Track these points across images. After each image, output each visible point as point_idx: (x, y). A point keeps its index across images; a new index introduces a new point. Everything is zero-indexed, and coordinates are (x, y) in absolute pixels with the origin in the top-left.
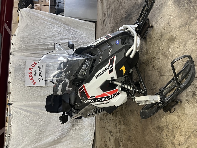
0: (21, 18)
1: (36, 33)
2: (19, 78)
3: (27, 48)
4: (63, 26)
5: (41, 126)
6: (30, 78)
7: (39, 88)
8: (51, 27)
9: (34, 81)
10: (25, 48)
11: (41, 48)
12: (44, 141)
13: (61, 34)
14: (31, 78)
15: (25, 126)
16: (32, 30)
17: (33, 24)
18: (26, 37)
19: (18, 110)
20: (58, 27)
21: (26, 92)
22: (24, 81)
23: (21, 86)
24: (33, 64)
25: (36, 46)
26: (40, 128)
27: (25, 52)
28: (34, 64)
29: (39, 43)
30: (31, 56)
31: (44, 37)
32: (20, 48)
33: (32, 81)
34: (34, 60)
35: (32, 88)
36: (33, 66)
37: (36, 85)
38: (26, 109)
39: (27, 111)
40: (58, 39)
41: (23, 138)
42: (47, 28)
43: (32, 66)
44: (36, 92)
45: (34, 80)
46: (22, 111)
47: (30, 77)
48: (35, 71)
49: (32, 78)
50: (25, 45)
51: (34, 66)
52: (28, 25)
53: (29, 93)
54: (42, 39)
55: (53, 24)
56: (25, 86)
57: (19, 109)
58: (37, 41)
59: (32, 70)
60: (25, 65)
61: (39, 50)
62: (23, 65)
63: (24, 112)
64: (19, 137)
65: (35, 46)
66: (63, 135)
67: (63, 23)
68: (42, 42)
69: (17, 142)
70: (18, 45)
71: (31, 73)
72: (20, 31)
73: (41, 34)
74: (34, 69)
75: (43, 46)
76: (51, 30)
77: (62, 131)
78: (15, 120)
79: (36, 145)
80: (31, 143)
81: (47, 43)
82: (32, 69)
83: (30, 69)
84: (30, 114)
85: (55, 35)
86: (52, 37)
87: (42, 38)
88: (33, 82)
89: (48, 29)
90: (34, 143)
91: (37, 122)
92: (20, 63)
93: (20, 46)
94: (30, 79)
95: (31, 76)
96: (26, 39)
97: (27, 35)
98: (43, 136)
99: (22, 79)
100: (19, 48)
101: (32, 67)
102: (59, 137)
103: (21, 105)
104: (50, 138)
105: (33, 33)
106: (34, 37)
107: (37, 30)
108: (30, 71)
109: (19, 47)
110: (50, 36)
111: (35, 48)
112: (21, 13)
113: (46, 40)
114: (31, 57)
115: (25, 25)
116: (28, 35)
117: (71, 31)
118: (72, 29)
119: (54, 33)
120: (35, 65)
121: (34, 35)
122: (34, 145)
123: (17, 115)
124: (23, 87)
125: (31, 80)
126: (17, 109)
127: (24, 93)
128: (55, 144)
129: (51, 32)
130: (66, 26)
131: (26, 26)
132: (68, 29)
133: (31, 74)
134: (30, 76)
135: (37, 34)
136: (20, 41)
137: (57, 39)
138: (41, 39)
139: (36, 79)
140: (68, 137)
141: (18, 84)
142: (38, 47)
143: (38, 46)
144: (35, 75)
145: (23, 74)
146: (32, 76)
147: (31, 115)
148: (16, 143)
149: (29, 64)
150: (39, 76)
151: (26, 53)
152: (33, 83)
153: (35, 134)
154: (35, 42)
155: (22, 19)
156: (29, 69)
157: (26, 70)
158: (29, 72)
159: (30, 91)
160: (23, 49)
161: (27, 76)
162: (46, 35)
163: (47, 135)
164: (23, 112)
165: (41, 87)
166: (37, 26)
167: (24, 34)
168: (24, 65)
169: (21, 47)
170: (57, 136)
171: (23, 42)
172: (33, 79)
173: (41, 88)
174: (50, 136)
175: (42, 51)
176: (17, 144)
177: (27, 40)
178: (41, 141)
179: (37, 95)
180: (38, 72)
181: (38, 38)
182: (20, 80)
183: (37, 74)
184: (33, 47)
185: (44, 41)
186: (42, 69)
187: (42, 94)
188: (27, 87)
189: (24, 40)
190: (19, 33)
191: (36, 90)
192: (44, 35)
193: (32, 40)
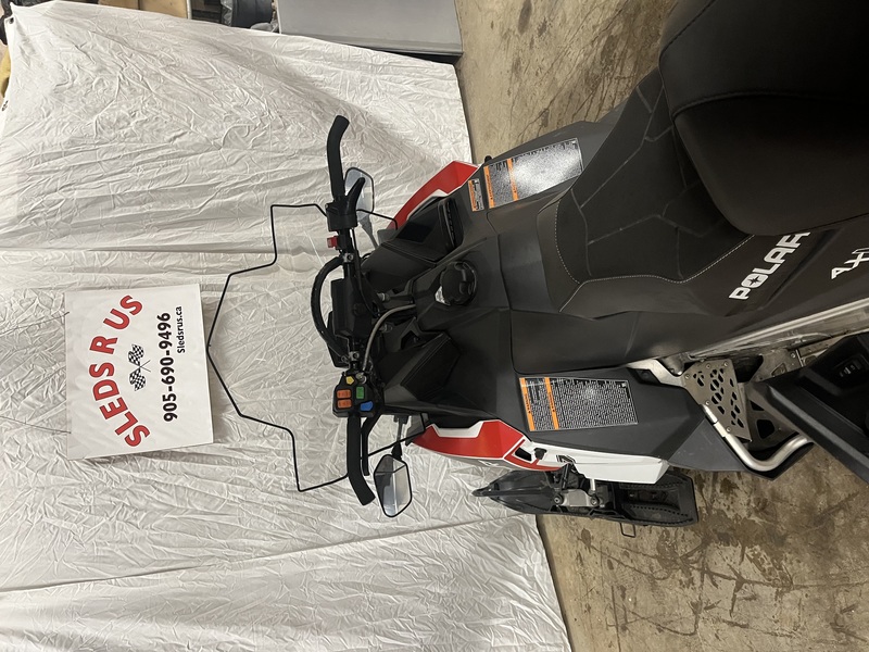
0: (23, 52)
1: (121, 125)
2: (24, 412)
3: (71, 218)
6: (105, 402)
7: (170, 464)
9: (132, 419)
10: (58, 219)
11: (158, 215)
13: (271, 127)
14: (111, 405)
16: (96, 112)
18: (59, 155)
21: (76, 507)
22: (60, 428)
23: (43, 470)
24: (114, 311)
25: (129, 204)
27: (56, 243)
28: (126, 312)
29: (145, 182)
30: (97, 263)
31: (175, 147)
32: (20, 217)
33: (121, 419)
34: (119, 288)
35: (118, 470)
36: (120, 321)
37: (146, 445)
38: (88, 631)
43: (107, 321)
44: (154, 494)
47: (98, 396)
48: (136, 354)
49: (120, 400)
50: (55, 197)
51: (126, 321)
52: (71, 87)
53: (104, 510)
54: (162, 158)
55: (219, 80)
56: (70, 463)
57: (40, 638)
58: (130, 175)
59: (111, 351)
60: (61, 320)
61: (149, 229)
62: (49, 325)
65: (122, 205)
68: (164, 177)
70: (9, 202)
71: (109, 367)
72: (17, 120)
73: (151, 130)
74: (125, 340)
75: (171, 201)
76: (209, 108)
81: (195, 178)
82: (114, 341)
83: (102, 345)
85: (240, 132)
86: (224, 145)
87: (160, 153)
88: (129, 432)
92: (26, 315)
93: (20, 204)
94: (103, 408)
95: (108, 388)
96: (62, 163)
97: (67, 139)
100: (13, 223)
101: (109, 332)
103: (50, 613)
105: (102, 127)
106: (110, 150)
107: (123, 112)
108: (100, 358)
109: (14, 213)
110: (208, 139)
111: (118, 213)
112: (19, 28)
113: (189, 162)
114: (101, 270)
115: (47, 89)
116: (72, 142)
119: (231, 125)
120: (130, 316)
121: (111, 140)
124: (53, 473)
125: (107, 415)
127: (67, 517)
129: (211, 118)
131: (56, 92)
133: (104, 377)
135: (126, 130)
136: (22, 174)
137: (251, 156)
138: (154, 160)
139: (145, 404)
141: (15, 454)
142: (138, 208)
143: (140, 204)
144: (137, 380)
145: (48, 384)
146: (115, 391)
149: (90, 313)
150: (166, 381)
151: (62, 253)
152: (124, 434)
154: (117, 177)
155: (28, 60)
156: (94, 347)
157: (72, 349)
158: (93, 367)
159: (106, 497)
160: (39, 228)
161: (78, 390)
162: (183, 139)
165: (183, 454)
166: (125, 89)
167: (45, 138)
168: (54, 326)
169: (31, 214)
171: (37, 185)
172: (123, 407)
173: (186, 466)
175: (169, 231)
177: (68, 169)
179: (157, 522)
180: (153, 357)
181: (139, 154)
182: (32, 423)
183: (152, 372)
184: (110, 210)
185: (175, 173)
186: (180, 337)
187: (199, 508)
188: (84, 467)
189: (49, 172)
190: (12, 134)
191: (155, 484)
192: (175, 138)
193: (99, 171)
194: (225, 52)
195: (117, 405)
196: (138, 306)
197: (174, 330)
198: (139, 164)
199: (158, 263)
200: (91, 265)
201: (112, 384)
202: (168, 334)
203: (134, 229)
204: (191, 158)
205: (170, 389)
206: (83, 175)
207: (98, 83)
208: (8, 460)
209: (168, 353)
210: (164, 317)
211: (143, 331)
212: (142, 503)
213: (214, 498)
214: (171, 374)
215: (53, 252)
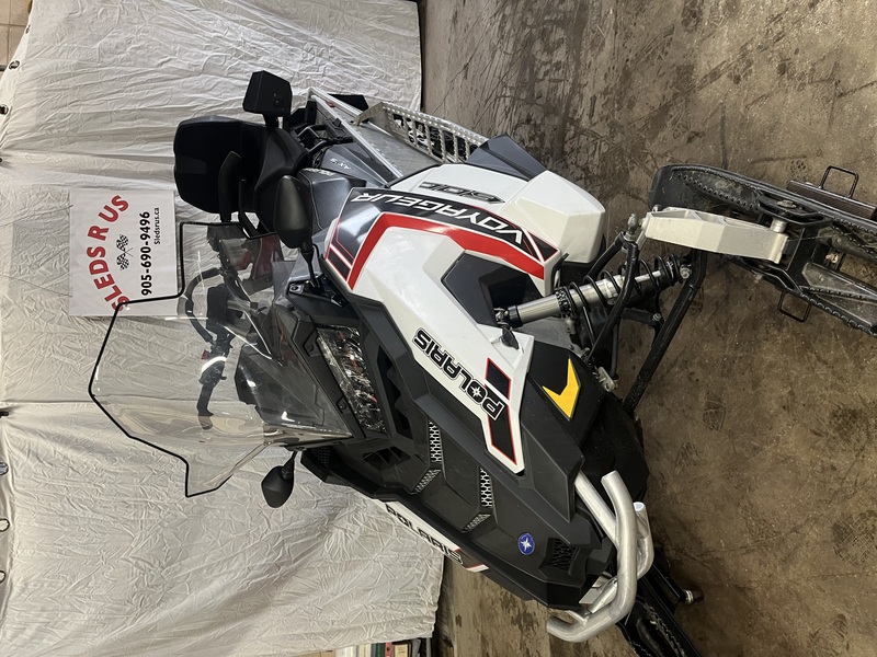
1: (119, 50)
2: (39, 278)
3: (77, 128)
4: (256, 18)
5: (166, 524)
6: (98, 276)
7: (146, 326)
8: (193, 23)
9: (118, 292)
10: (67, 129)
11: (146, 131)
12: (186, 602)
13: (246, 57)
14: (102, 279)
15: (81, 523)
16: (100, 39)
17: (105, 10)
18: (69, 76)
19: (42, 442)
20: (230, 23)
21: (76, 350)
22: (64, 292)
23: (52, 321)
24: (106, 208)
25: (123, 119)
26: (162, 535)
27: (67, 148)
28: (116, 208)
29: (136, 101)
30: (96, 167)
31: (163, 72)
32: (38, 126)
33: (109, 290)
34: (112, 188)
36: (111, 215)
38: (82, 435)
39: (90, 448)
40: (235, 82)
41: (75, 587)
42: (171, 27)
43: (101, 215)
44: (133, 346)
45: (115, 288)
46: (60, 449)
47: (93, 272)
48: (122, 242)
49: (109, 276)
50: (64, 111)
51: (116, 215)
52: (81, 16)
54: (151, 80)
55: (204, 10)
56: (70, 318)
57: (48, 436)
58: (124, 94)
59: (104, 238)
60: (66, 210)
61: (139, 141)
62: (58, 212)
63: (75, 454)
64: (50, 585)
65: (118, 120)
66: (283, 564)
67: (257, 4)
68: (151, 98)
69: (43, 610)
70: (30, 113)
71: (102, 250)
72: (37, 43)
73: (143, 56)
74: (115, 231)
75: (156, 119)
76: (192, 37)
77: (279, 547)
78: (26, 494)
79: (147, 620)
80: (120, 610)
81: (179, 100)
82: (106, 230)
83: (96, 233)
84: (103, 463)
85: (217, 61)
86: (203, 72)
87: (149, 77)
88: (115, 300)
89: (179, 33)
90: (131, 611)
91: (144, 505)
92: (41, 205)
93: (39, 116)
94: (96, 281)
95: (100, 266)
96: (71, 82)
97: (76, 62)
98: (176, 573)
99: (55, 281)
100: (33, 130)
101: (102, 224)
102: (262, 575)
103: (55, 420)
104: (217, 584)
105: (103, 52)
106: (108, 73)
107: (122, 37)
108: (95, 243)
109: (33, 124)
110: (190, 66)
111: (114, 127)
113: (172, 86)
114: (99, 173)
115: (61, 16)
116: (79, 65)
117: (297, 45)
118: (303, 36)
119: (210, 53)
120: (119, 212)
121: (110, 64)
122: (135, 619)
123: (39, 470)
124: (59, 324)
125: (99, 286)
126: (35, 439)
127: (70, 355)
128: (246, 615)
129: (194, 46)
130: (270, 17)
131: (68, 20)
132: (281, 32)
133: (98, 257)
134: (97, 267)
135: (123, 55)
136: (39, 91)
137: (226, 83)
138: (144, 83)
139: (128, 280)
140: (310, 575)
141: (32, 308)
142: (130, 123)
143: (132, 120)
144: (123, 262)
145: (56, 259)
146: (106, 269)
147: (112, 468)
148: (38, 616)
149: (90, 208)
150: (144, 265)
151: (70, 156)
152: (111, 301)
153: (137, 565)
154: (114, 96)
156: (90, 234)
157: (74, 235)
158: (90, 249)
160: (53, 136)
161: (78, 265)
162: (169, 65)
163: (202, 569)
164: (69, 453)
166: (124, 17)
167: (58, 60)
168: (62, 214)
169: (47, 124)
170: (251, 574)
171: (52, 100)
172: (111, 281)
173: (157, 328)
174: (215, 573)
175: (156, 144)
176: (41, 620)
177: (75, 88)
178: (171, 601)
179: (136, 366)
180: (135, 245)
181: (132, 77)
182: (44, 286)
183: (134, 257)
184: (107, 123)
185: (162, 94)
186: (157, 232)
187: (166, 360)
188: (82, 322)
189: (61, 90)
190: (32, 56)
191: (134, 339)
192: (162, 63)
193: (101, 90)
195: (107, 280)
196: (125, 205)
197: (152, 226)
198: (131, 86)
199: (145, 170)
200: (92, 167)
201: (104, 263)
202: (147, 228)
203: (127, 140)
204: (175, 82)
205: (148, 271)
206: (87, 93)
207: (102, 13)
208: (27, 312)
209: (147, 243)
210: (145, 215)
211: (128, 224)
212: (124, 352)
213: (178, 354)
214: (144, 262)
215: (63, 155)
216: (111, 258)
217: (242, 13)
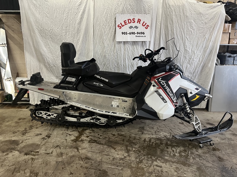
0: (211, 6)
1: (191, 27)
2: (127, 6)
3: (169, 16)
4: (201, 64)
5: (61, 37)
6: (127, 21)
7: (113, 33)
8: (199, 47)
9: (123, 26)
10: (169, 13)
11: (168, 34)
12: (41, 42)
13: (189, 61)
14: (126, 22)
15: (62, 16)
16: (194, 22)
17: (203, 23)
18: (184, 13)
19: (83, 6)
20: (199, 57)
21: (107, 16)
22: (123, 12)
23: (115, 9)
24: (146, 23)
25: (171, 28)
26: (58, 36)
27: (163, 13)
28: (146, 26)
29: (176, 31)
30: (158, 21)
31: (185, 39)
32: (169, 6)
33: (123, 24)
34: (151, 25)
35: (113, 23)
36: (144, 24)
37: (117, 28)
38: (85, 16)
39: (82, 18)
40: (182, 57)
41: (45, 14)
42: (198, 41)
43: (144, 22)
44: (108, 29)
45: (124, 25)
46: (82, 11)
47: (128, 20)
48: (136, 27)
49: (127, 24)
50: (174, 12)
52: (201, 17)
53: (106, 20)
54: (182, 35)
55: (203, 50)
56: (116, 14)
57: (85, 8)
58: (178, 28)
59: (138, 23)
60: (145, 13)
61: (165, 32)
62: (145, 11)
63: (80, 14)
64: (46, 7)
65: (171, 26)
66: (49, 66)
67: (205, 64)
68: (177, 35)
69: (40, 5)
70: (173, 3)
72: (193, 5)
73: (189, 33)
74: (140, 26)
76: (195, 47)
77: (54, 65)
78: (70, 2)
79: (37, 31)
80: (39, 24)
81: (177, 43)
82: (140, 23)
83: (139, 21)
84: (77, 21)
85: (188, 53)
86: (185, 50)
87: (183, 35)
88: (121, 25)
89: (196, 43)
90: (39, 28)
91: (66, 32)
92: (147, 6)
93: (172, 5)
94: (126, 21)
96: (182, 14)
97: (188, 15)
98: (48, 39)
99: (126, 10)
100: (168, 4)
101: (141, 22)
102: (47, 61)
103: (89, 10)
104: (45, 49)
105: (190, 23)
106: (185, 24)
107: (194, 28)
108: (136, 20)
109: (170, 4)
110: (186, 46)
111: (169, 25)
112: (218, 6)
113: (181, 41)
114: (156, 22)
115: (201, 11)
116: (187, 16)
117: (193, 75)
118: (196, 76)
119: (190, 51)
120: (145, 27)
121: (187, 25)
122: (37, 29)
123: (76, 5)
124: (114, 11)
125: (124, 21)
126: (84, 4)
127: (106, 13)
128: (37, 56)
129: (192, 47)
130: (201, 68)
131: (200, 13)
132: (197, 70)
133: (132, 21)
134: (130, 21)
135: (189, 28)
136: (179, 6)
137: (182, 55)
139: (126, 29)
140: (47, 73)
141: (119, 4)
142: (170, 30)
143: (171, 30)
144: (131, 27)
145: (132, 11)
146: (129, 23)
147: (76, 24)
148: (38, 4)
149: (146, 19)
150: (130, 33)
151: (161, 14)
152: (120, 24)
153: (51, 29)
154: (178, 25)
155: (209, 7)
156: (139, 19)
157: (139, 15)
158: (135, 19)
159: (109, 21)
160: (167, 9)
161: (130, 16)
162: (187, 40)
163: (49, 46)
164: (81, 13)
165: (115, 35)
166: (200, 28)
167: (188, 11)
168: (144, 12)
169: (170, 8)
170: (47, 58)
171: (177, 9)
172: (126, 24)
173: (113, 36)
174: (48, 49)
175: (164, 36)
176: (37, 5)
177: (180, 15)
178: (42, 38)
179: (103, 30)
180: (136, 31)
181: (183, 30)
182: (124, 7)
183: (132, 30)
184: (170, 24)
185: (178, 38)
186: (139, 36)
187: (104, 38)
188: (115, 17)
189: (180, 11)
190: (190, 4)
191: (110, 30)
192: (187, 39)
193: (179, 22)
194: (211, 52)
195: (126, 23)
196: (147, 28)
198: (181, 30)
199: (157, 33)
200: (158, 19)
201: (131, 23)
202: (140, 34)
203: (165, 29)
204: (182, 42)
205: (128, 34)
206: (179, 18)
207: (202, 22)
208: (118, 3)
209: (136, 34)
210: (144, 33)
211: (141, 29)
212: (106, 27)
213: (106, 41)
214: (131, 34)
215: (161, 12)
216: (132, 24)
217: (202, 60)
